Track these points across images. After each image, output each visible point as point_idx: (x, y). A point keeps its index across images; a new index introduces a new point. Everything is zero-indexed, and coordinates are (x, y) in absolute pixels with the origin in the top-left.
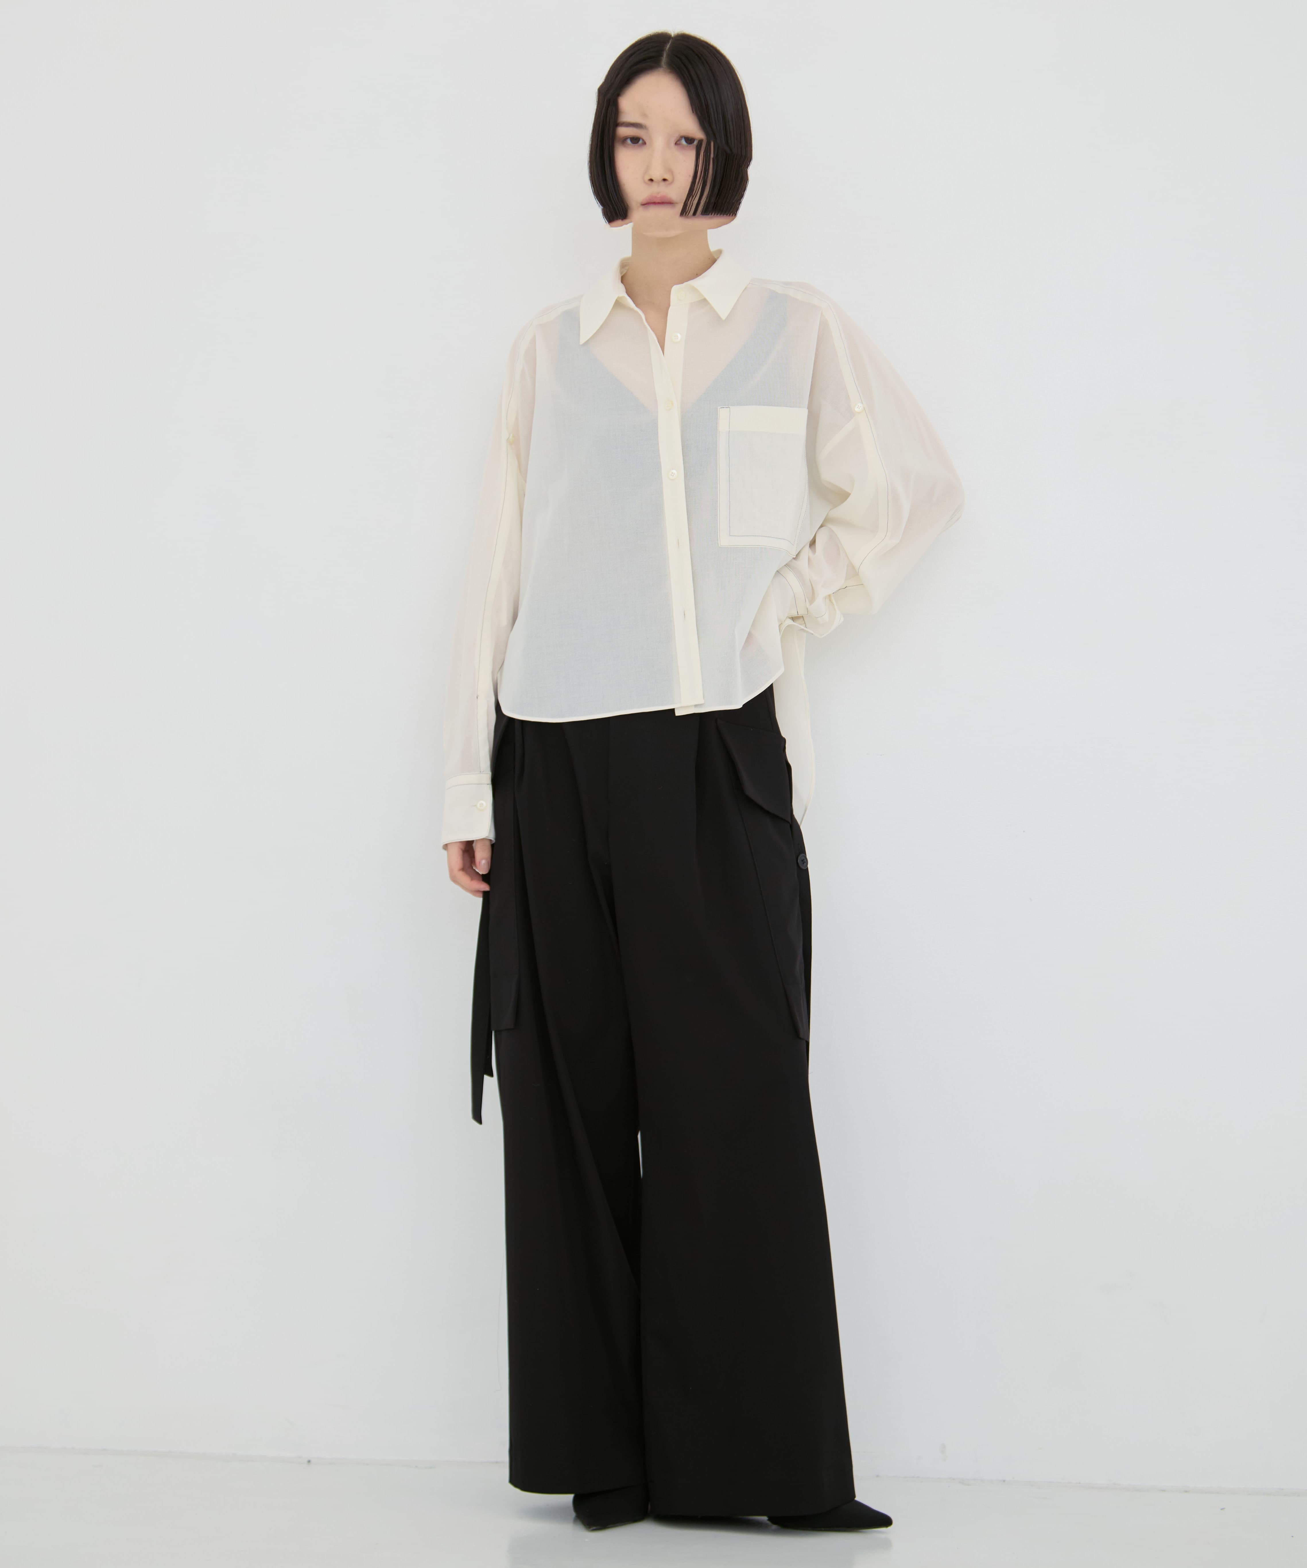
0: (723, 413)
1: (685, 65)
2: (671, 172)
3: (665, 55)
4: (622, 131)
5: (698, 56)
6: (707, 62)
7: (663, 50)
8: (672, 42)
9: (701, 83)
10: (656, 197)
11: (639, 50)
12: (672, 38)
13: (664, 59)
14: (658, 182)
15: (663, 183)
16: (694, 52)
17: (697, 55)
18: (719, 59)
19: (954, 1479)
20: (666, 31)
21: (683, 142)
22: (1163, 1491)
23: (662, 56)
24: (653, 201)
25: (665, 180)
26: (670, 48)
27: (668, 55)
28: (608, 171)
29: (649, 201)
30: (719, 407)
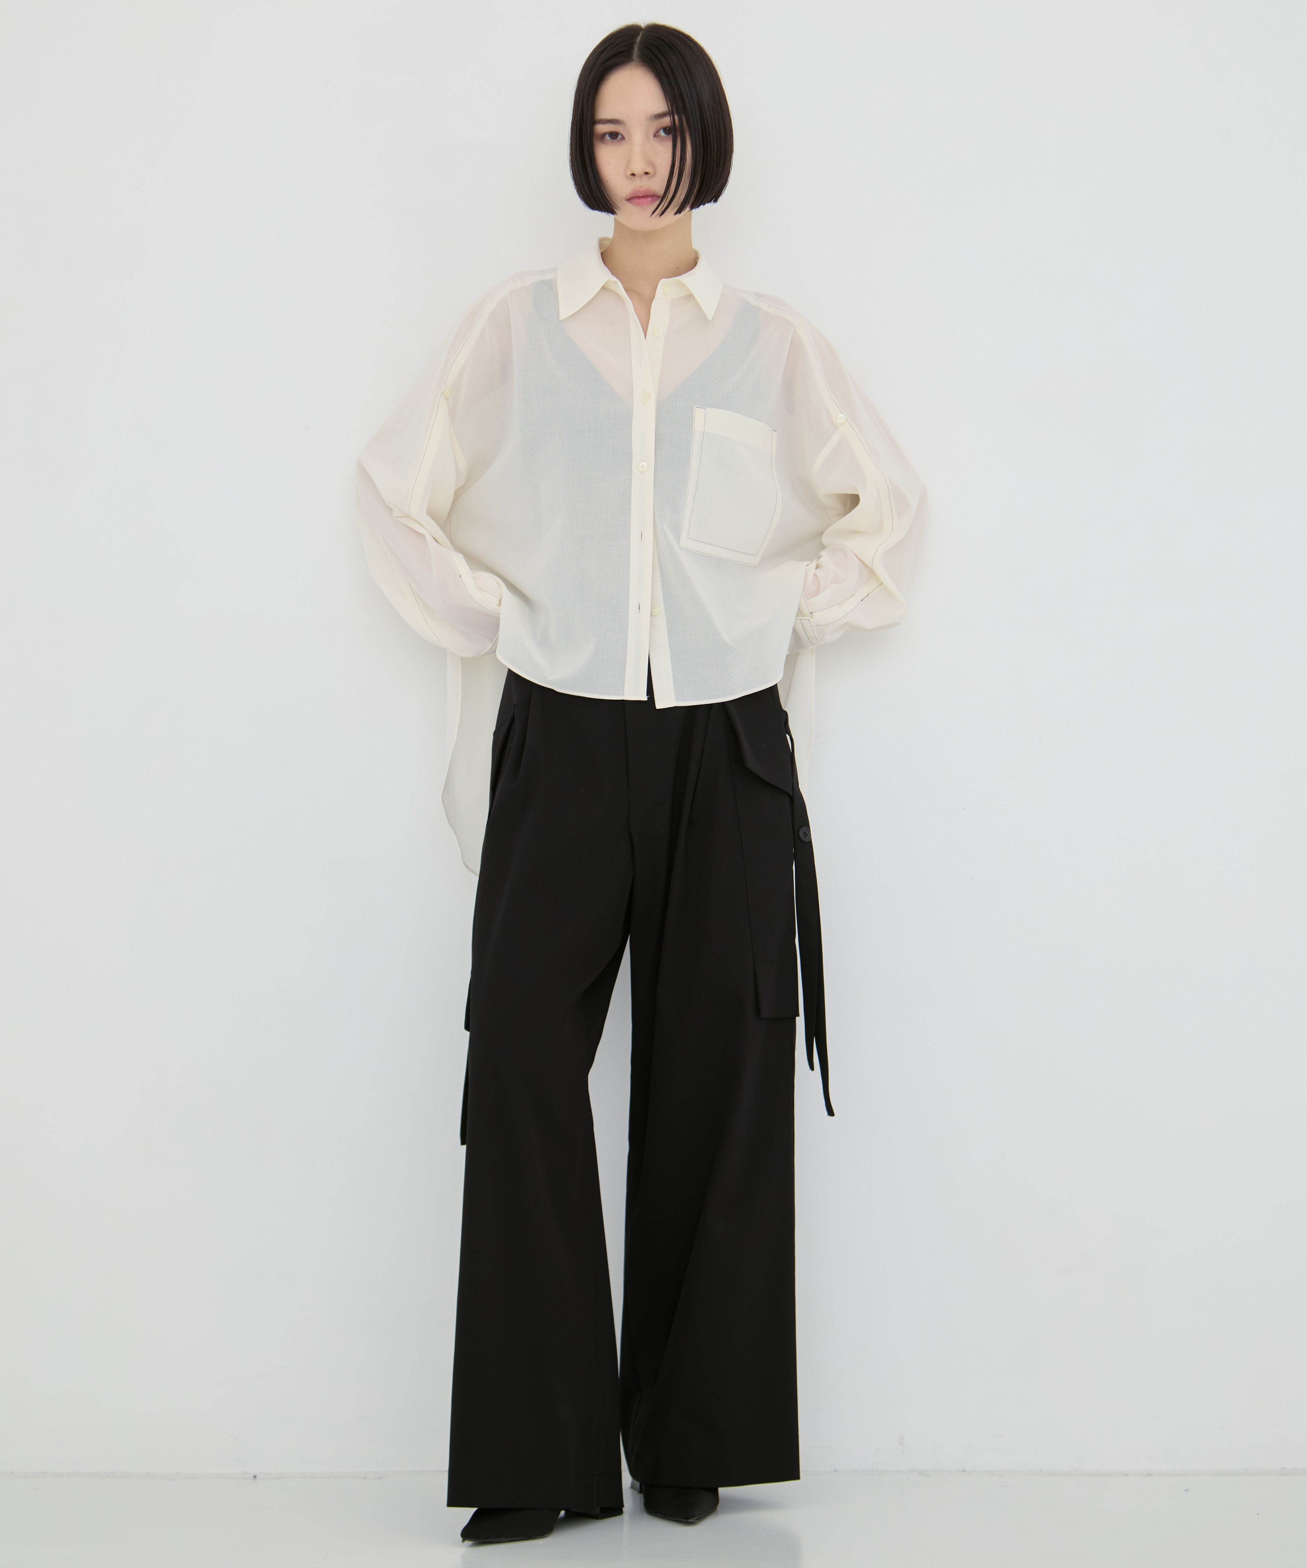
0: (699, 413)
1: (657, 57)
2: (652, 164)
3: (636, 49)
4: (601, 128)
5: (670, 47)
6: (679, 52)
7: (633, 43)
8: (642, 35)
9: (673, 73)
10: (639, 191)
11: (609, 46)
12: (643, 29)
13: (636, 52)
14: (640, 176)
15: (645, 177)
16: (664, 41)
17: (668, 45)
18: (691, 47)
19: (913, 1471)
20: (636, 24)
21: (662, 133)
22: (1127, 1475)
23: (633, 50)
24: (637, 196)
25: (646, 173)
26: (640, 40)
27: (639, 48)
28: (589, 170)
29: (633, 196)
30: (695, 407)
